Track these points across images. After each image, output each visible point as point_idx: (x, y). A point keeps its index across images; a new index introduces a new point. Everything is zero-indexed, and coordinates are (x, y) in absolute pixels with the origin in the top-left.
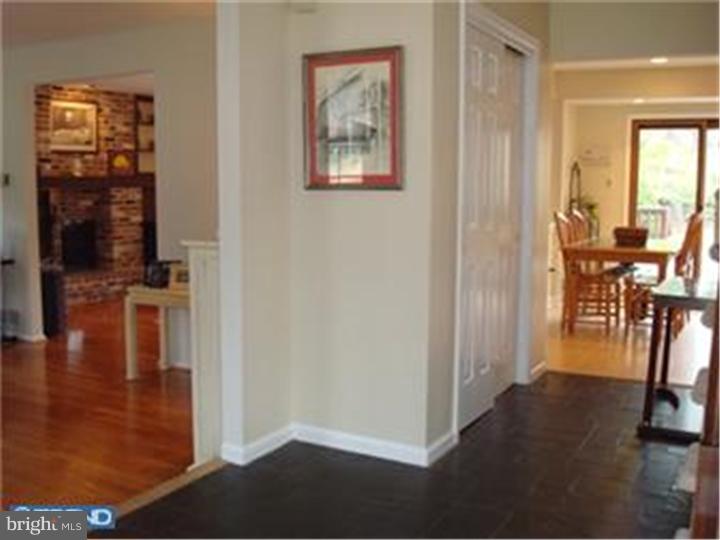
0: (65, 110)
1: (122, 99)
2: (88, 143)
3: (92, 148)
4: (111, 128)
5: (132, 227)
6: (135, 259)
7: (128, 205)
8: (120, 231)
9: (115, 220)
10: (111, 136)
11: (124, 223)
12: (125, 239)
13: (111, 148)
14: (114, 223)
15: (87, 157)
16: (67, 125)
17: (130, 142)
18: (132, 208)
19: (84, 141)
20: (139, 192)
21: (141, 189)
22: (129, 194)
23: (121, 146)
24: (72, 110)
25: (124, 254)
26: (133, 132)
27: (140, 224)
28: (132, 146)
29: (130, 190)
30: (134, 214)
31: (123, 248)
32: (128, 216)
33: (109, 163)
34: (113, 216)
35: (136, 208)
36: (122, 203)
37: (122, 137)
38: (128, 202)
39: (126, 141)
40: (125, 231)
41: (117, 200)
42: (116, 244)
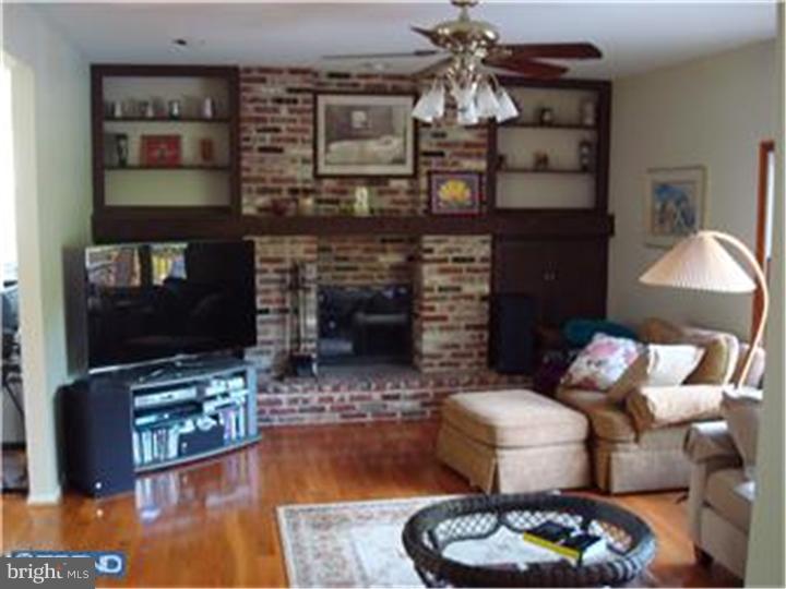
0: (350, 109)
2: (400, 161)
3: (407, 169)
4: (436, 135)
5: (468, 303)
6: (470, 355)
7: (458, 265)
8: (440, 308)
9: (430, 289)
10: (434, 149)
11: (450, 294)
12: (450, 322)
13: (434, 167)
14: (427, 295)
15: (394, 184)
16: (354, 133)
17: (479, 156)
18: (469, 270)
19: (390, 158)
20: (484, 242)
21: (488, 237)
22: (459, 246)
23: (455, 164)
24: (365, 108)
25: (447, 346)
26: (484, 141)
27: (483, 298)
28: (482, 165)
29: (463, 238)
30: (472, 280)
31: (446, 337)
32: (456, 284)
33: (429, 192)
34: (426, 282)
35: (476, 271)
36: (445, 260)
37: (459, 149)
38: (456, 260)
39: (469, 156)
40: (451, 308)
41: (436, 255)
42: (432, 329)
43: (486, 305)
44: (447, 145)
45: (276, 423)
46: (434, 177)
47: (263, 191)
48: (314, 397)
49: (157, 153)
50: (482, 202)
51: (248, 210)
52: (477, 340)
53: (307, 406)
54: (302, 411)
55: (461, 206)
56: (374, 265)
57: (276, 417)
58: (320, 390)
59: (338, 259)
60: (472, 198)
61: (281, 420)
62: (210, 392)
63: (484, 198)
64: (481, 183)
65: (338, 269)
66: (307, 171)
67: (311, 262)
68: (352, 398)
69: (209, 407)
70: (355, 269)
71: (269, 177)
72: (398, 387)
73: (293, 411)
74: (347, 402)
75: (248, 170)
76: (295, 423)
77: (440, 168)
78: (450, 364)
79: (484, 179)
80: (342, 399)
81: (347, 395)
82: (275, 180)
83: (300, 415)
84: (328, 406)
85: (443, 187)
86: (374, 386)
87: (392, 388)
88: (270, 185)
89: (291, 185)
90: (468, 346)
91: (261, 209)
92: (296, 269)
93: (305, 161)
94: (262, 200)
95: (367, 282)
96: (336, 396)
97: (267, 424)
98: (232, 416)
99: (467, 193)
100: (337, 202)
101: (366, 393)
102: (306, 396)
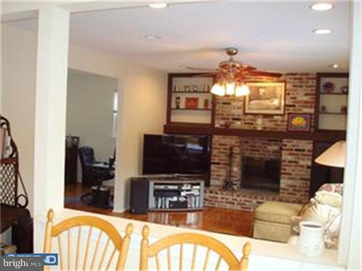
0: (259, 88)
1: (304, 77)
2: (278, 108)
3: (281, 112)
4: (292, 98)
5: (302, 168)
6: (301, 191)
7: (297, 152)
8: (288, 169)
9: (285, 161)
10: (291, 104)
11: (293, 164)
12: (293, 176)
13: (291, 111)
14: (283, 164)
15: (276, 118)
16: (260, 97)
17: (311, 107)
18: (302, 155)
19: (274, 107)
20: (309, 143)
21: (312, 142)
22: (298, 144)
23: (301, 110)
24: (265, 88)
25: (291, 186)
26: (314, 100)
27: (308, 167)
28: (312, 111)
29: (300, 141)
30: (303, 159)
31: (290, 182)
32: (297, 160)
33: (288, 121)
34: (283, 158)
35: (305, 155)
36: (292, 150)
37: (302, 104)
38: (297, 150)
39: (306, 107)
40: (293, 170)
41: (288, 147)
42: (284, 178)
43: (309, 170)
44: (297, 102)
45: (217, 206)
46: (291, 115)
47: (223, 119)
48: (230, 198)
49: (190, 104)
50: (311, 127)
51: (217, 126)
52: (305, 185)
53: (228, 201)
54: (226, 203)
55: (301, 127)
56: (266, 150)
57: (216, 203)
58: (232, 196)
59: (252, 146)
60: (307, 125)
61: (219, 205)
62: (183, 188)
63: (313, 125)
64: (311, 119)
65: (252, 150)
66: (240, 112)
67: (237, 146)
68: (245, 201)
69: (183, 194)
70: (258, 151)
71: (225, 113)
72: (263, 199)
73: (222, 202)
74: (243, 202)
75: (218, 110)
76: (223, 207)
77: (293, 112)
78: (291, 194)
79: (313, 117)
80: (241, 200)
81: (243, 199)
82: (228, 115)
83: (226, 204)
84: (236, 202)
85: (294, 120)
86: (253, 197)
87: (260, 199)
88: (226, 117)
89: (233, 117)
90: (300, 187)
91: (222, 125)
92: (231, 149)
93: (239, 108)
94: (222, 122)
95: (263, 156)
96: (238, 199)
97: (213, 206)
98: (193, 199)
99: (304, 122)
100: (252, 124)
101: (250, 200)
102: (228, 197)
